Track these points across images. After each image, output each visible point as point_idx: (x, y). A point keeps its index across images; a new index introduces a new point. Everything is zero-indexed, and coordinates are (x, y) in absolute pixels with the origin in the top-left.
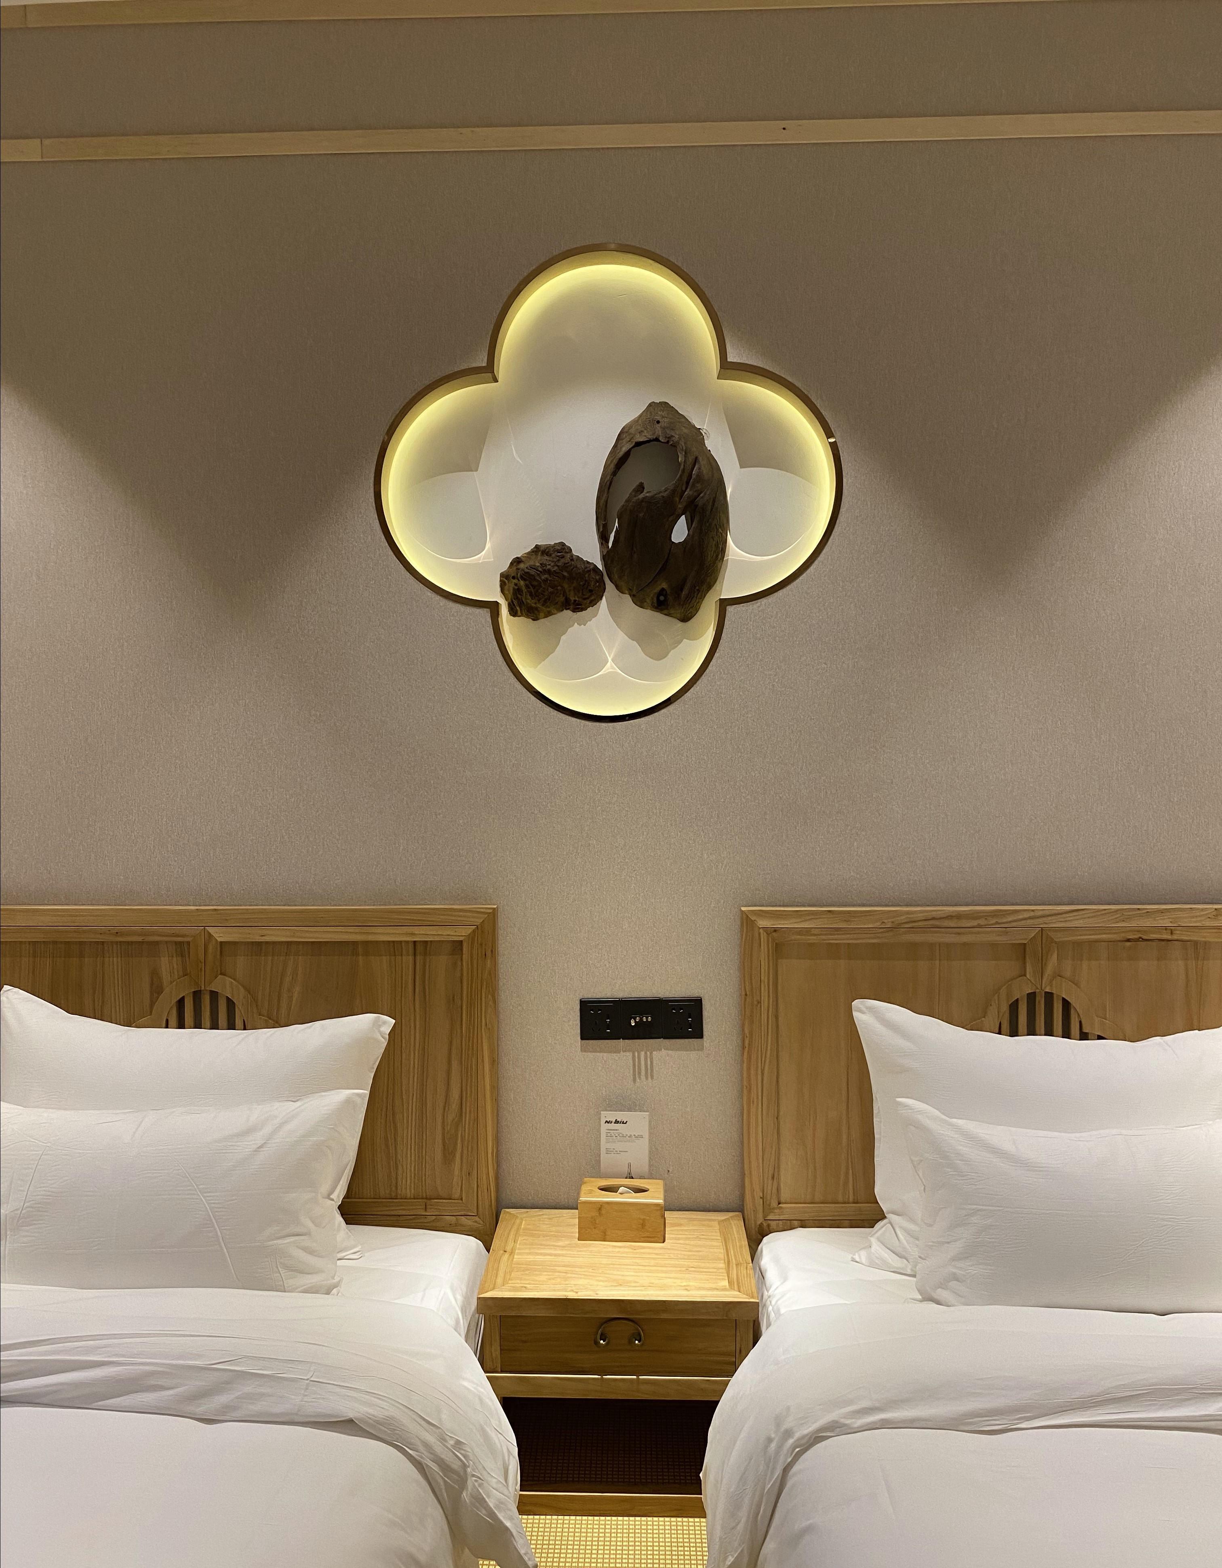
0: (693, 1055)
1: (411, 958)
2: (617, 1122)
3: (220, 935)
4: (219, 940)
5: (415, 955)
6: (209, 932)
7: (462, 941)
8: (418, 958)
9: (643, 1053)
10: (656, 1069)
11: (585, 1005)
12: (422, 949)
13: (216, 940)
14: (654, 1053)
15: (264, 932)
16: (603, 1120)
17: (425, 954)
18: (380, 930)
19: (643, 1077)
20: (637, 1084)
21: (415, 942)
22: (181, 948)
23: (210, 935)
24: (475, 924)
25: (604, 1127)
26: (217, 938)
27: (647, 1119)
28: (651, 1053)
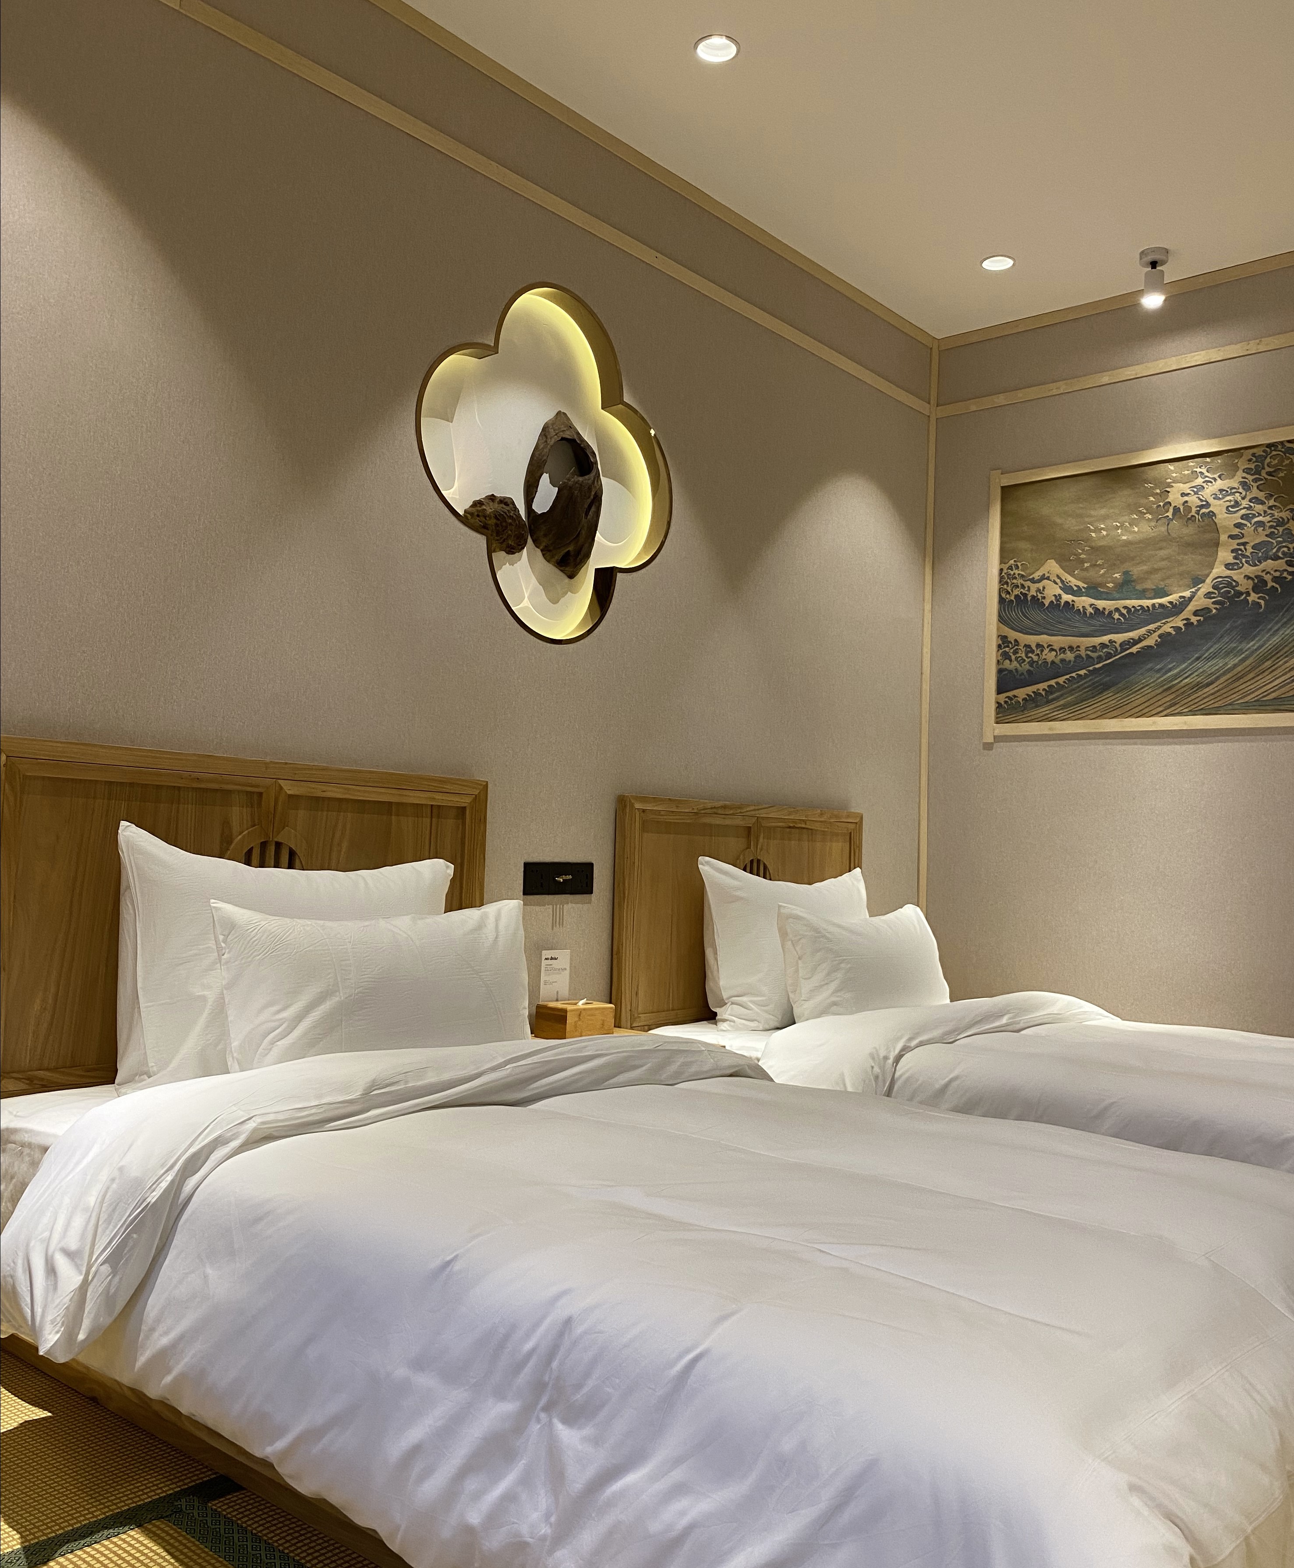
0: (586, 906)
1: (428, 820)
2: (552, 959)
3: (289, 788)
4: (289, 792)
5: (432, 817)
6: (280, 785)
7: (465, 807)
8: (434, 819)
9: (558, 906)
10: (565, 918)
11: (527, 866)
12: (436, 811)
13: (286, 792)
14: (565, 905)
15: (324, 788)
16: (543, 958)
17: (438, 817)
18: (411, 793)
19: (558, 926)
20: (554, 930)
21: (432, 805)
22: (255, 798)
23: (281, 788)
24: (474, 793)
25: (544, 962)
26: (287, 791)
27: (568, 957)
28: (563, 906)
